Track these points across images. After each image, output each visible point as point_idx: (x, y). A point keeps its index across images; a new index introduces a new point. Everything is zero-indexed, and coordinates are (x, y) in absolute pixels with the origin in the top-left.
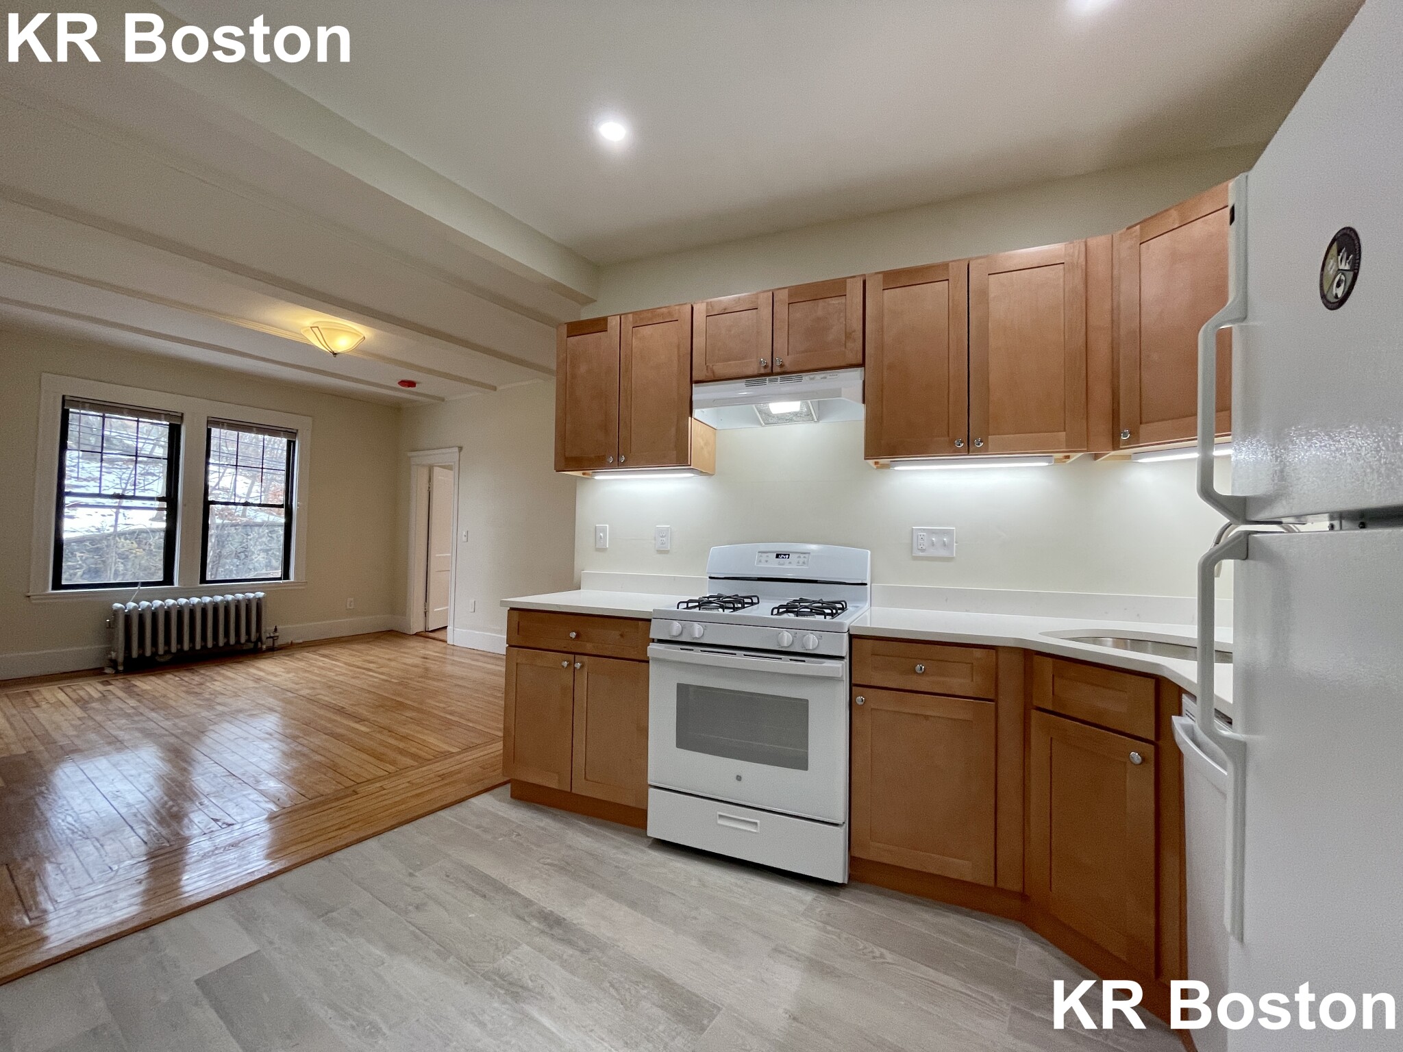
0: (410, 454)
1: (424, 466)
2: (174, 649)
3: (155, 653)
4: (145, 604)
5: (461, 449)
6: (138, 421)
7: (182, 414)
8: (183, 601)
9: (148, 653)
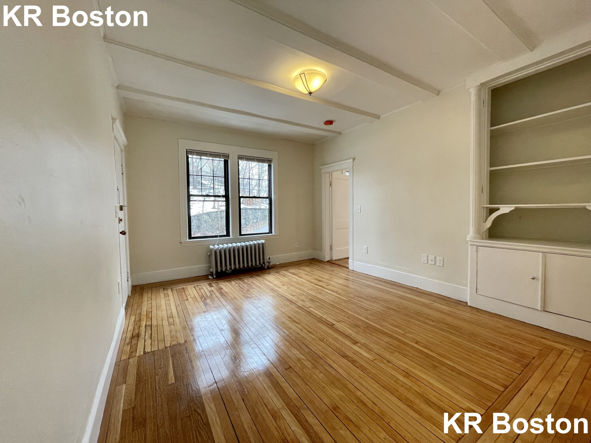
0: (321, 167)
1: (327, 173)
2: (233, 268)
3: (226, 269)
4: (221, 246)
5: (354, 159)
6: (213, 160)
7: (229, 155)
8: (234, 245)
9: (224, 270)
